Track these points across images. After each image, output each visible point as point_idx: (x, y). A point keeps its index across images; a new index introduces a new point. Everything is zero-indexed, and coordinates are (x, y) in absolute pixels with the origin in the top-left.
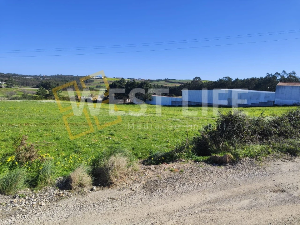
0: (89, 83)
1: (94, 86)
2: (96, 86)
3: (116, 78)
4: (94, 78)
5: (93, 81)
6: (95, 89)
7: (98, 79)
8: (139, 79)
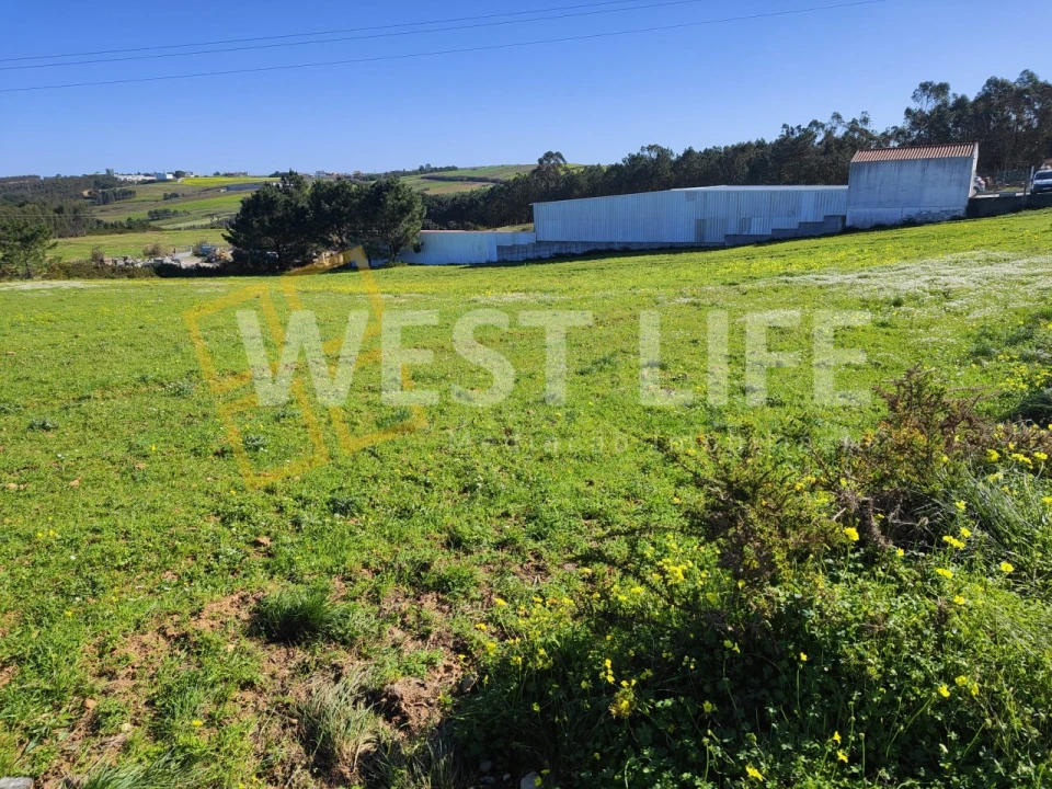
0: (116, 204)
1: (142, 214)
2: (150, 213)
3: (226, 175)
4: (132, 183)
5: (131, 193)
6: (152, 223)
7: (149, 185)
8: (319, 172)
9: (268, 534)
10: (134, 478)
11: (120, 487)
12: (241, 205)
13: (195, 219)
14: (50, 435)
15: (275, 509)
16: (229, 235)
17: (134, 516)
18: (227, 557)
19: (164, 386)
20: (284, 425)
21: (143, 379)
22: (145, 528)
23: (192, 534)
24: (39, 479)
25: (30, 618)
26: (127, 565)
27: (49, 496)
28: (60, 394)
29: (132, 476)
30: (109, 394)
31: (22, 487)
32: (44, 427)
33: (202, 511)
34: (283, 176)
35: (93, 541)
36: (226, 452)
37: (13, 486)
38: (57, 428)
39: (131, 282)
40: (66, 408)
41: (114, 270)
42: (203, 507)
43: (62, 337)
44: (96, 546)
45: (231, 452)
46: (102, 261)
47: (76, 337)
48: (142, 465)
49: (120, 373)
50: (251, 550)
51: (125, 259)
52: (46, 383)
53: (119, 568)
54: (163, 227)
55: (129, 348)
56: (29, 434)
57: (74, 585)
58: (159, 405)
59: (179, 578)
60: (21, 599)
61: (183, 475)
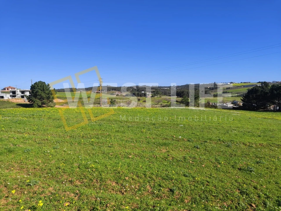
0: (214, 90)
9: (255, 204)
10: (217, 169)
11: (213, 170)
12: (247, 91)
13: (233, 94)
14: (198, 150)
15: (257, 195)
16: (242, 99)
17: (217, 181)
18: (242, 206)
19: (224, 143)
20: (260, 166)
21: (219, 140)
22: (220, 186)
23: (232, 194)
24: (196, 162)
25: (193, 200)
26: (215, 196)
27: (198, 167)
28: (201, 139)
29: (217, 168)
30: (211, 142)
31: (193, 163)
32: (197, 147)
33: (235, 187)
34: (262, 83)
35: (207, 185)
36: (242, 169)
37: (191, 162)
38: (200, 148)
39: (216, 110)
40: (202, 144)
41: (212, 106)
42: (235, 186)
43: (201, 124)
44: (208, 186)
45: (243, 170)
46: (209, 103)
47: (204, 124)
48: (219, 166)
49: (214, 137)
50: (249, 207)
51: (215, 103)
52: (198, 136)
53: (213, 196)
54: (225, 96)
55: (216, 129)
56: (194, 148)
57: (203, 196)
58: (223, 149)
59: (228, 206)
60: (192, 194)
61: (229, 173)
